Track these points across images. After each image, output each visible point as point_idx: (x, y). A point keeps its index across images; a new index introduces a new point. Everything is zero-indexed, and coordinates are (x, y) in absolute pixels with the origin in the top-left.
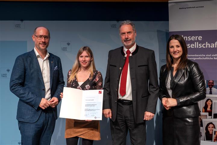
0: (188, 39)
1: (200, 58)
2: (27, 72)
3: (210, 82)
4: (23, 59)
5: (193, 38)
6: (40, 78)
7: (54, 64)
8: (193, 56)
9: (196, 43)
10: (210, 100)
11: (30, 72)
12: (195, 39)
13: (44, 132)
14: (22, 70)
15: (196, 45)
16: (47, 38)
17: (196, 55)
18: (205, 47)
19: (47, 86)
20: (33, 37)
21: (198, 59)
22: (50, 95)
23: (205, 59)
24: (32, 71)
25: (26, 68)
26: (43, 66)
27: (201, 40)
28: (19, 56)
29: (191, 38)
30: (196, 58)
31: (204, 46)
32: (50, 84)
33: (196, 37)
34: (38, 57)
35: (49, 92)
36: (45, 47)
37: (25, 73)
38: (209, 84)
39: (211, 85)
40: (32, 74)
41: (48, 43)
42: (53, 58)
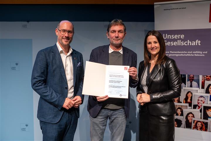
0: (171, 37)
1: (182, 55)
2: (49, 68)
3: (191, 76)
4: (45, 55)
5: (176, 37)
6: (62, 75)
7: (77, 60)
8: (176, 52)
9: (178, 41)
10: (191, 92)
11: (52, 68)
12: (178, 37)
13: (67, 132)
14: (44, 66)
15: (179, 43)
16: (71, 33)
17: (178, 52)
18: (187, 45)
19: (70, 84)
20: (57, 31)
21: (180, 55)
22: (73, 93)
23: (187, 55)
24: (54, 67)
25: (48, 65)
26: (66, 62)
27: (183, 38)
28: (41, 51)
29: (174, 36)
30: (178, 55)
31: (186, 43)
32: (74, 81)
33: (179, 36)
34: (61, 53)
35: (73, 90)
36: (68, 43)
37: (47, 69)
38: (190, 78)
39: (192, 79)
40: (54, 71)
41: (72, 38)
42: (76, 53)
